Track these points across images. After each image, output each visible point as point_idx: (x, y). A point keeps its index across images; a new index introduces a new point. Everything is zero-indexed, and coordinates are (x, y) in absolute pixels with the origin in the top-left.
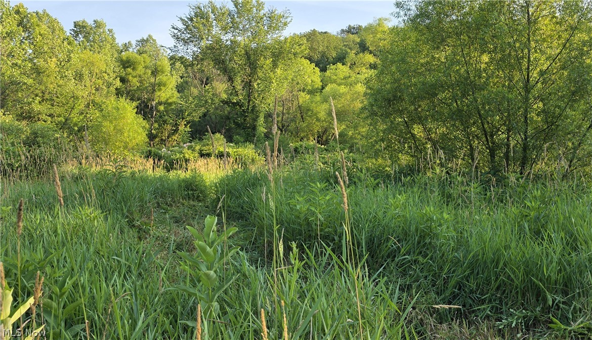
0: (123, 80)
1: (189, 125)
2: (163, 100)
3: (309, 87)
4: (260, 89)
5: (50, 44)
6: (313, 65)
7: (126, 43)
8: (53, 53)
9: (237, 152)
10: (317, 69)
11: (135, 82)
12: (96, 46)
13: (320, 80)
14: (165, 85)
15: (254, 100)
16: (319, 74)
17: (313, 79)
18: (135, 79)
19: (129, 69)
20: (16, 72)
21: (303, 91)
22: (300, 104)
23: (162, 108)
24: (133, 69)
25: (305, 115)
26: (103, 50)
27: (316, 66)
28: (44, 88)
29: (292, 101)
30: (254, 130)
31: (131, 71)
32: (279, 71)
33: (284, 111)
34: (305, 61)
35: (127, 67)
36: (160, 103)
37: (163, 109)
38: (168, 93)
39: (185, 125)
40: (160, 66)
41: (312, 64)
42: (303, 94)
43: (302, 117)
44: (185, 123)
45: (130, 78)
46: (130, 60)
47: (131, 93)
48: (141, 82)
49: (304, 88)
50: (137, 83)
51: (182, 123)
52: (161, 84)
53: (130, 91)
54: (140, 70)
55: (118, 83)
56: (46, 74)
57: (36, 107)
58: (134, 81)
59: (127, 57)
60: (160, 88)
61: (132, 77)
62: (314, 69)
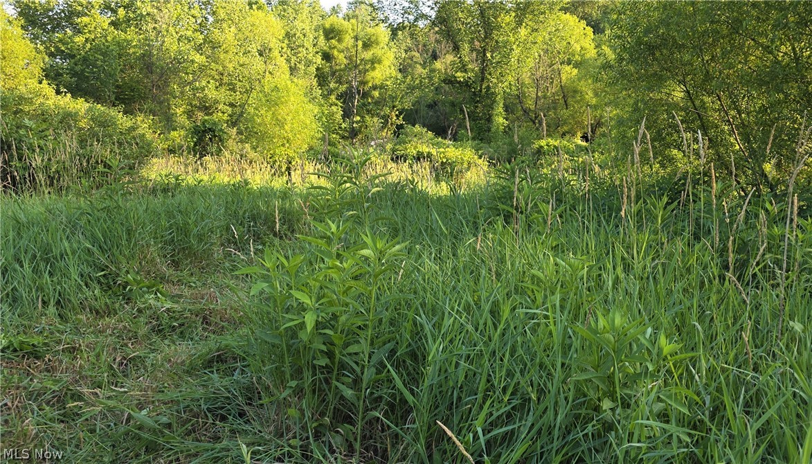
0: (327, 57)
1: (401, 116)
2: (378, 82)
3: (578, 58)
4: (494, 61)
5: (228, 8)
6: (583, 23)
7: (334, 7)
8: (231, 20)
9: (444, 153)
10: (589, 30)
11: (341, 59)
12: (290, 10)
13: (593, 45)
14: (380, 62)
15: (489, 77)
16: (592, 37)
17: (584, 45)
18: (342, 54)
19: (333, 41)
20: (185, 47)
21: (569, 64)
22: (562, 84)
23: (376, 94)
24: (340, 41)
25: (570, 100)
26: (300, 15)
27: (587, 26)
28: (221, 69)
29: (551, 78)
30: (489, 121)
31: (336, 43)
32: (523, 32)
33: (539, 94)
34: (571, 18)
35: (332, 38)
36: (375, 88)
37: (378, 95)
38: (384, 72)
39: (396, 115)
40: (374, 35)
41: (582, 21)
42: (568, 68)
43: (565, 101)
44: (397, 113)
45: (336, 53)
46: (334, 28)
47: (337, 74)
48: (350, 58)
49: (569, 59)
50: (345, 60)
51: (393, 113)
52: (375, 61)
53: (336, 71)
54: (348, 41)
55: (319, 60)
56: (223, 50)
57: (212, 93)
58: (340, 57)
59: (331, 25)
60: (374, 67)
61: (338, 51)
62: (584, 29)
